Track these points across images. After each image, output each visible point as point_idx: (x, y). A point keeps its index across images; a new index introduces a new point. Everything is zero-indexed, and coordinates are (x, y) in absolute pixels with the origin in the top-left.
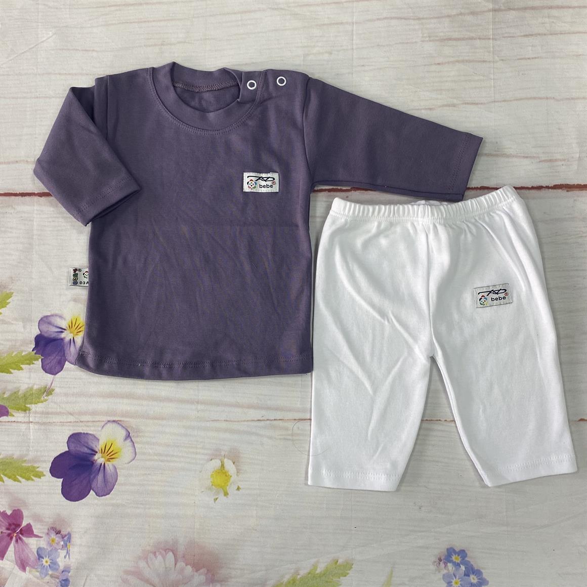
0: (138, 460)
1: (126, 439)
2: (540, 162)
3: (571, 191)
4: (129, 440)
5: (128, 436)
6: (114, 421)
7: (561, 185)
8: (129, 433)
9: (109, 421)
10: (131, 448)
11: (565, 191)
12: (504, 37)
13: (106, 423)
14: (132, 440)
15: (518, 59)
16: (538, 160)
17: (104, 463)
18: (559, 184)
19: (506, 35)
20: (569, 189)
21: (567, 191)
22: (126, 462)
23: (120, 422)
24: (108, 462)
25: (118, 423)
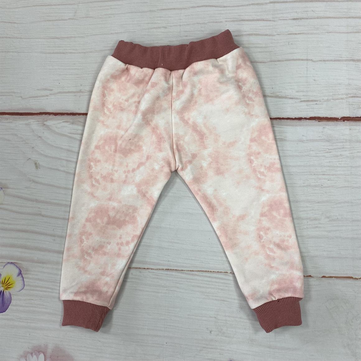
0: (25, 290)
1: (18, 275)
2: (301, 101)
3: (321, 121)
4: (20, 276)
5: (20, 273)
6: (12, 263)
7: (315, 117)
8: (21, 272)
9: (8, 263)
10: (21, 281)
11: (318, 121)
12: (280, 20)
13: (6, 264)
14: (22, 276)
15: (289, 34)
16: (300, 101)
17: (4, 291)
18: (314, 116)
19: (281, 18)
20: (320, 120)
21: (319, 121)
22: (18, 291)
23: (15, 264)
24: (6, 290)
25: (14, 265)
